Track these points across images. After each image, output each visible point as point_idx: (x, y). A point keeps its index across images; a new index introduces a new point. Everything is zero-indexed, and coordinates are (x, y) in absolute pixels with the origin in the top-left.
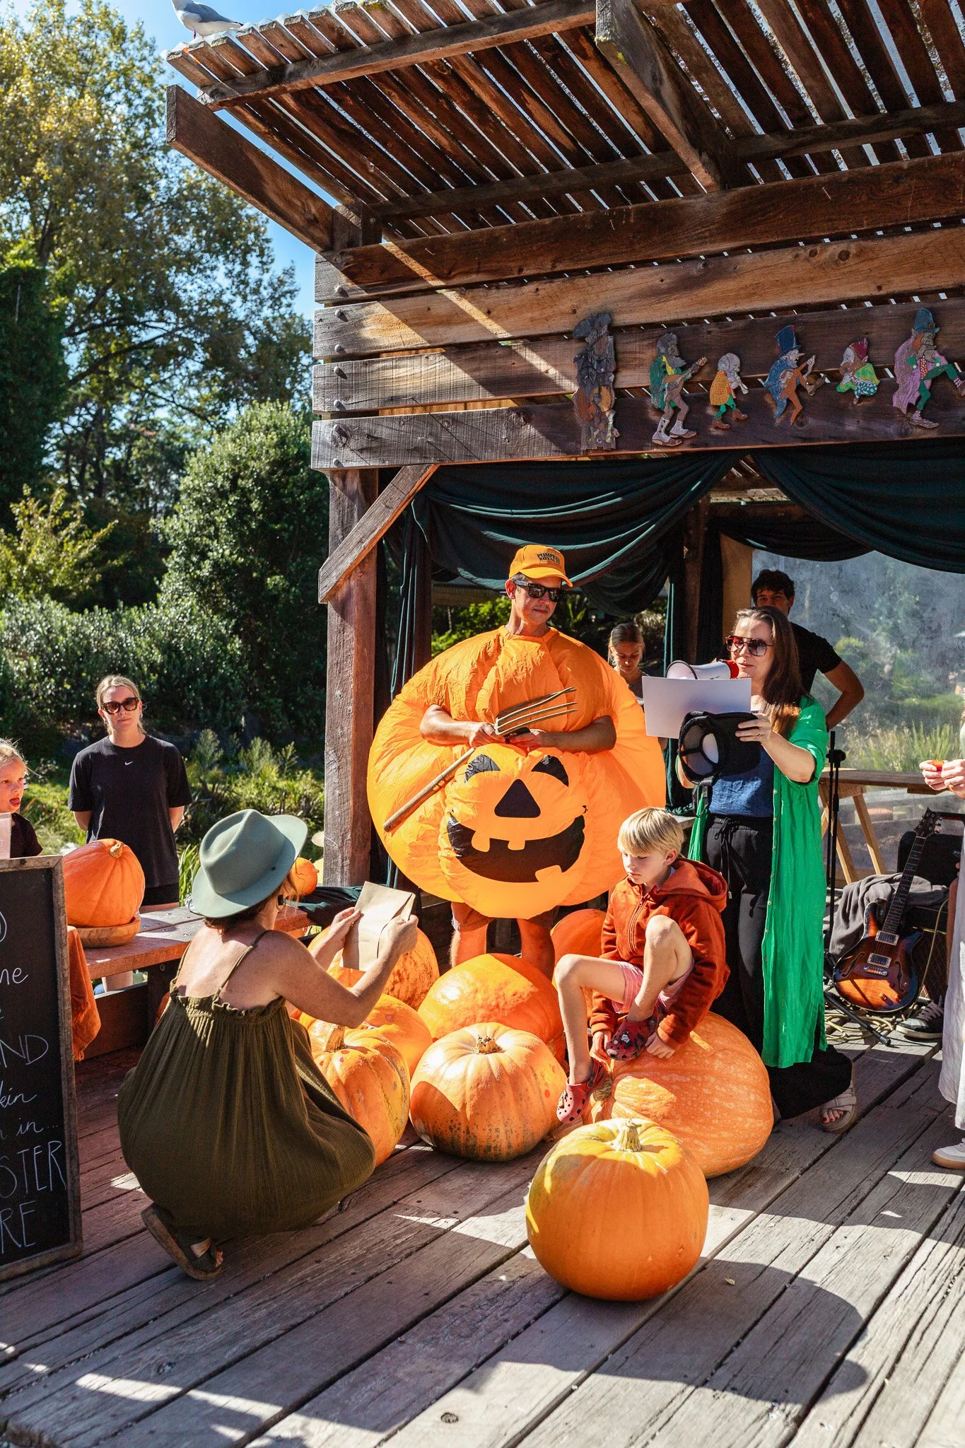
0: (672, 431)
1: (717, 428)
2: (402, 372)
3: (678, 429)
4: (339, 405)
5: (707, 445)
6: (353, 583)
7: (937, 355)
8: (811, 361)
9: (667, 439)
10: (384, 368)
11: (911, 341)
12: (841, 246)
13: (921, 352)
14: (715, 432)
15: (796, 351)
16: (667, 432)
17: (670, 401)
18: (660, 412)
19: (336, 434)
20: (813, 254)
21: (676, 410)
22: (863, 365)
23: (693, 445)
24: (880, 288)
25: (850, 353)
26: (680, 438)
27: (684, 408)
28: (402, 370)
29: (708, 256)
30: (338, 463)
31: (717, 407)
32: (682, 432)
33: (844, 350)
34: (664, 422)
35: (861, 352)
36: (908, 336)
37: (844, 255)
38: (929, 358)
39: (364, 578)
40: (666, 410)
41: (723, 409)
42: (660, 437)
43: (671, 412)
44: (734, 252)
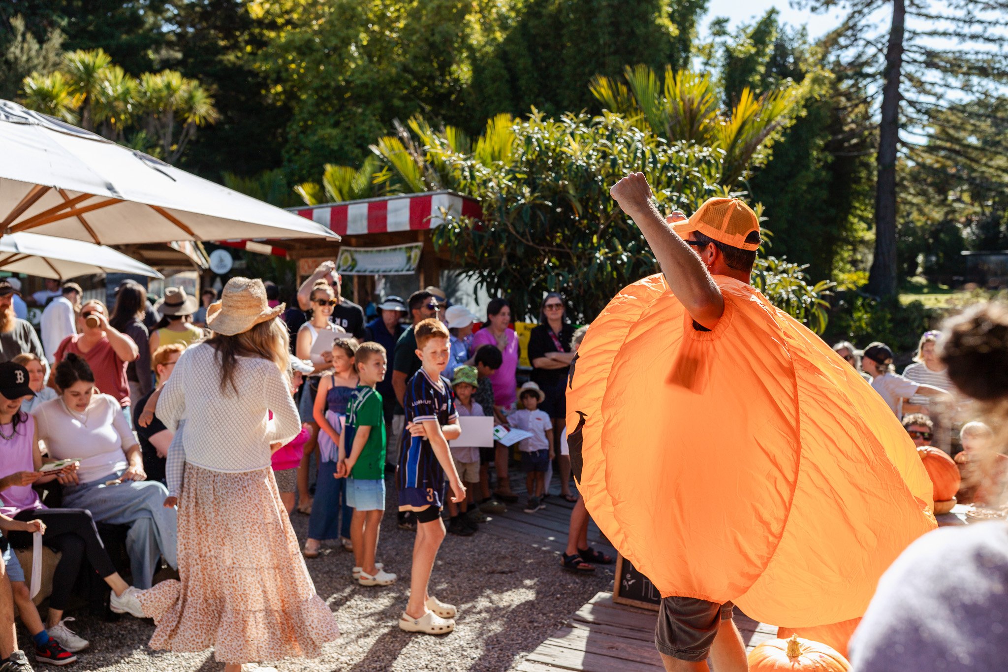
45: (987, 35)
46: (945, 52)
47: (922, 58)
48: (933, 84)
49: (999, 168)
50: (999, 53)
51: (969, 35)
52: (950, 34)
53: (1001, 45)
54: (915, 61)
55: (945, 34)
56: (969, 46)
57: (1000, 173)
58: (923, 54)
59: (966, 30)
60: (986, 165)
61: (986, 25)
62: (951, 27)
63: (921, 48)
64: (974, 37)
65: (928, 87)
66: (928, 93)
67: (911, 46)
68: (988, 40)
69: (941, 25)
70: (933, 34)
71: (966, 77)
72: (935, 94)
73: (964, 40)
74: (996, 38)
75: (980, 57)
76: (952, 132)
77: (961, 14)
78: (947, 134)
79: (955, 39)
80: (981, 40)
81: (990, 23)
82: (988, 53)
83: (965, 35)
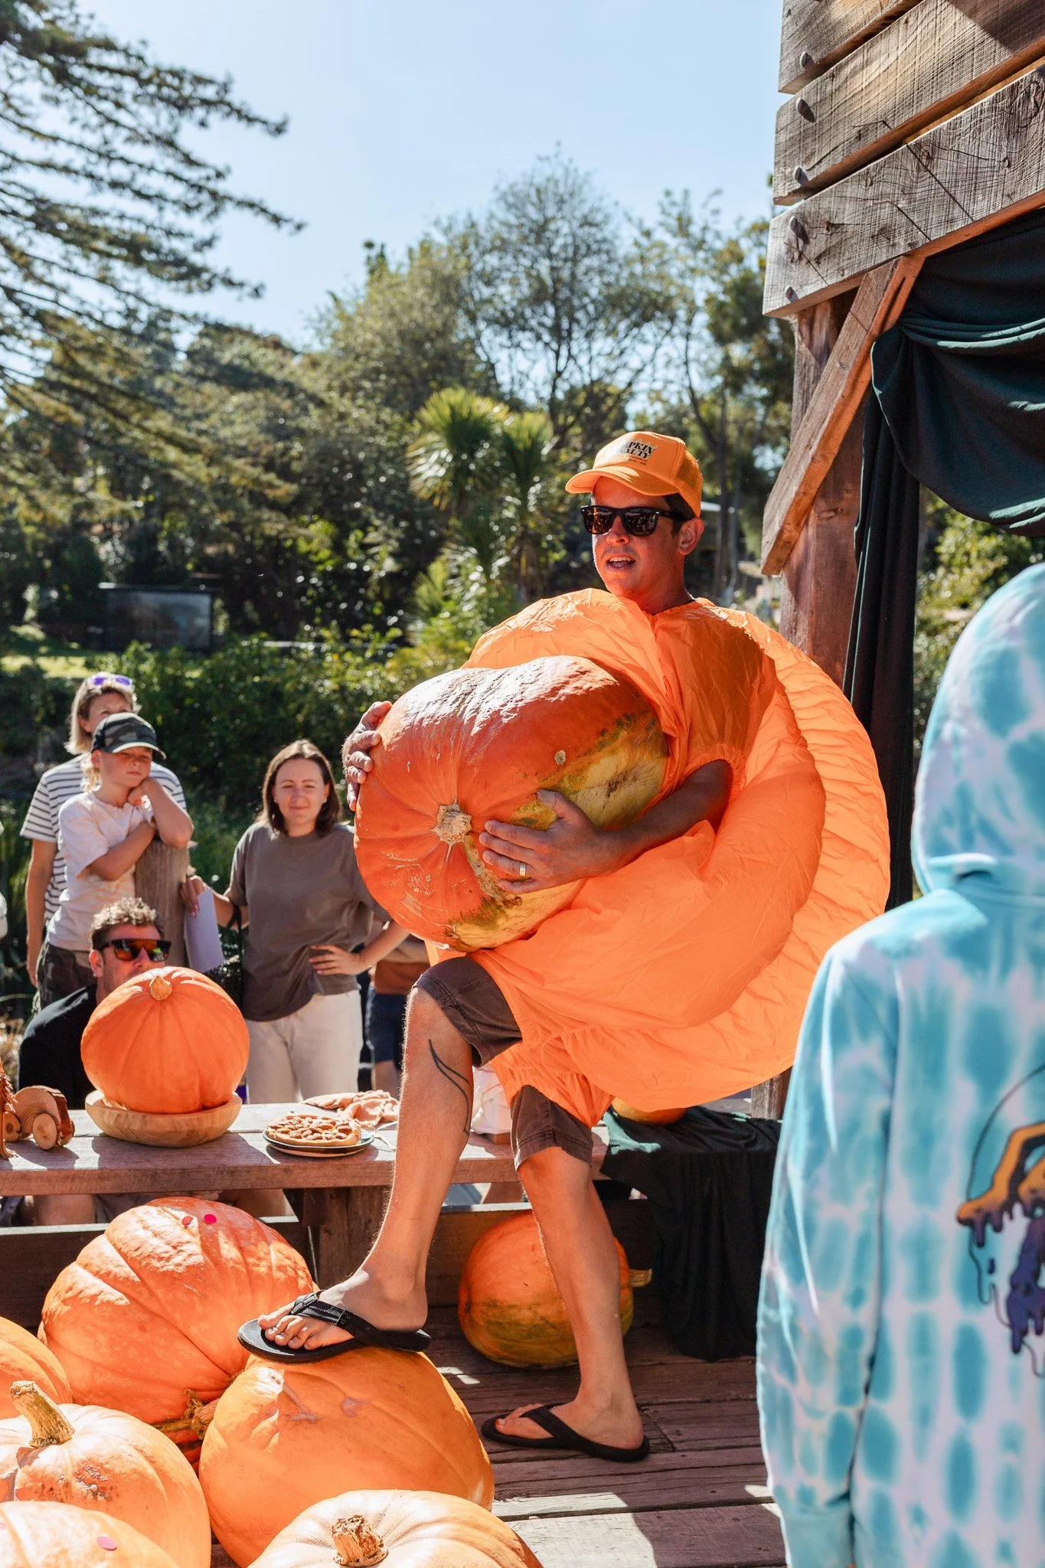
2: (874, 70)
4: (800, 176)
6: (811, 531)
10: (854, 73)
19: (792, 235)
28: (875, 65)
30: (791, 293)
39: (838, 524)
45: (137, 186)
46: (68, 206)
47: (29, 211)
48: (48, 264)
49: (159, 434)
50: (157, 224)
51: (107, 179)
52: (76, 173)
53: (161, 209)
54: (15, 213)
55: (66, 170)
56: (107, 200)
57: (162, 444)
58: (29, 202)
59: (102, 169)
60: (139, 426)
61: (135, 168)
62: (78, 160)
63: (27, 189)
64: (115, 185)
65: (39, 269)
66: (40, 281)
67: (10, 183)
68: (140, 194)
69: (61, 154)
70: (46, 166)
71: (105, 261)
72: (51, 285)
73: (100, 189)
74: (151, 192)
75: (127, 225)
76: (82, 360)
77: (93, 140)
78: (73, 362)
79: (86, 184)
80: (128, 193)
81: (141, 166)
82: (139, 220)
83: (101, 179)
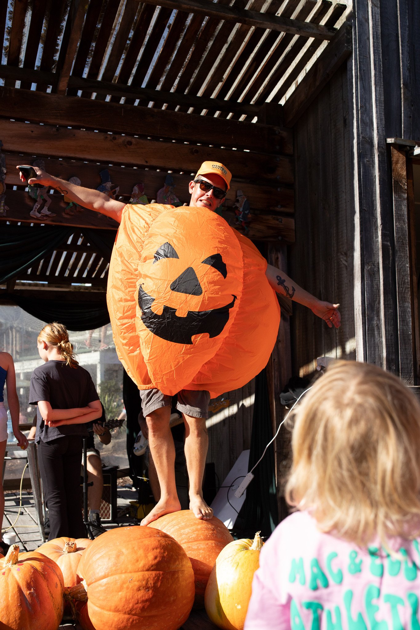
0: (42, 211)
1: (67, 214)
3: (45, 211)
5: (61, 222)
7: (175, 197)
8: (118, 189)
9: (39, 215)
11: (164, 188)
12: (129, 139)
13: (168, 194)
14: (66, 216)
15: (111, 183)
16: (39, 213)
17: (41, 196)
18: (35, 201)
20: (114, 139)
21: (45, 201)
22: (143, 195)
23: (53, 221)
24: (147, 162)
25: (136, 188)
26: (47, 216)
27: (49, 201)
29: (61, 126)
31: (68, 204)
32: (48, 213)
33: (133, 187)
34: (37, 206)
35: (141, 189)
36: (163, 186)
37: (130, 143)
38: (172, 198)
40: (38, 199)
41: (71, 204)
42: (34, 213)
43: (42, 201)
44: (74, 127)
